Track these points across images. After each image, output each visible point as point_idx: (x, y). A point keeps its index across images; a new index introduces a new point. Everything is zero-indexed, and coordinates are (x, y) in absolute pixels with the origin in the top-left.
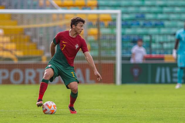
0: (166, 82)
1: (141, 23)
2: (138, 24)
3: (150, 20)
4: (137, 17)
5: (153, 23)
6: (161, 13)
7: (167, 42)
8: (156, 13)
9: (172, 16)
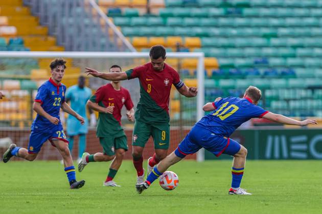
0: (281, 158)
1: (262, 71)
2: (258, 74)
3: (276, 66)
4: (256, 63)
5: (279, 70)
6: (294, 56)
7: (295, 100)
8: (285, 57)
9: (309, 61)
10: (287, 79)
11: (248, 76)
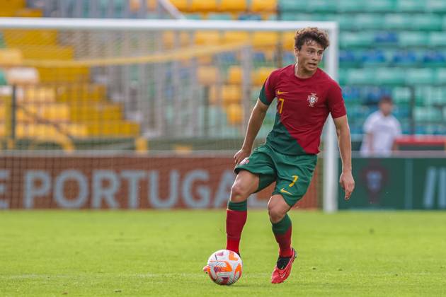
1: (389, 55)
2: (382, 59)
3: (410, 47)
4: (378, 40)
5: (420, 54)
8: (426, 30)
10: (434, 68)
11: (367, 63)
